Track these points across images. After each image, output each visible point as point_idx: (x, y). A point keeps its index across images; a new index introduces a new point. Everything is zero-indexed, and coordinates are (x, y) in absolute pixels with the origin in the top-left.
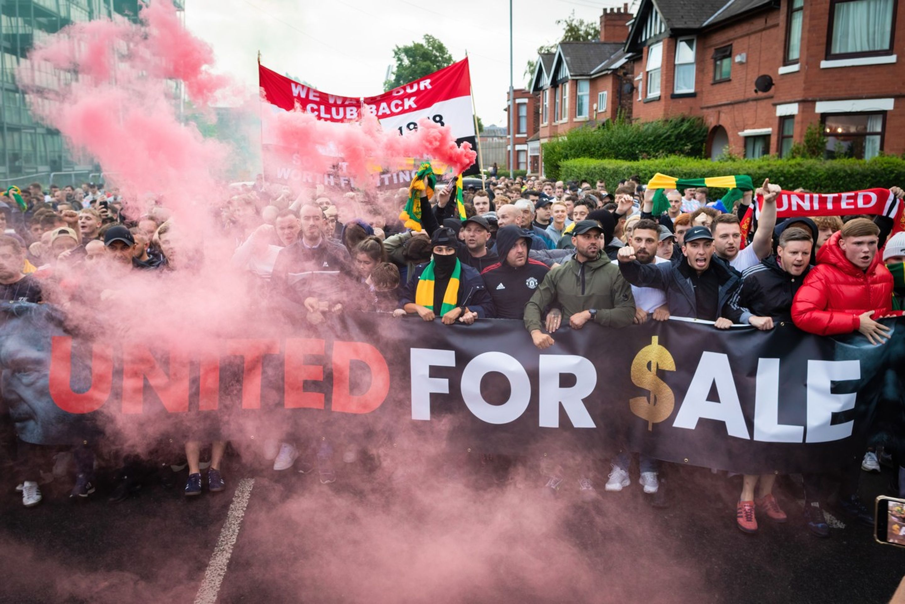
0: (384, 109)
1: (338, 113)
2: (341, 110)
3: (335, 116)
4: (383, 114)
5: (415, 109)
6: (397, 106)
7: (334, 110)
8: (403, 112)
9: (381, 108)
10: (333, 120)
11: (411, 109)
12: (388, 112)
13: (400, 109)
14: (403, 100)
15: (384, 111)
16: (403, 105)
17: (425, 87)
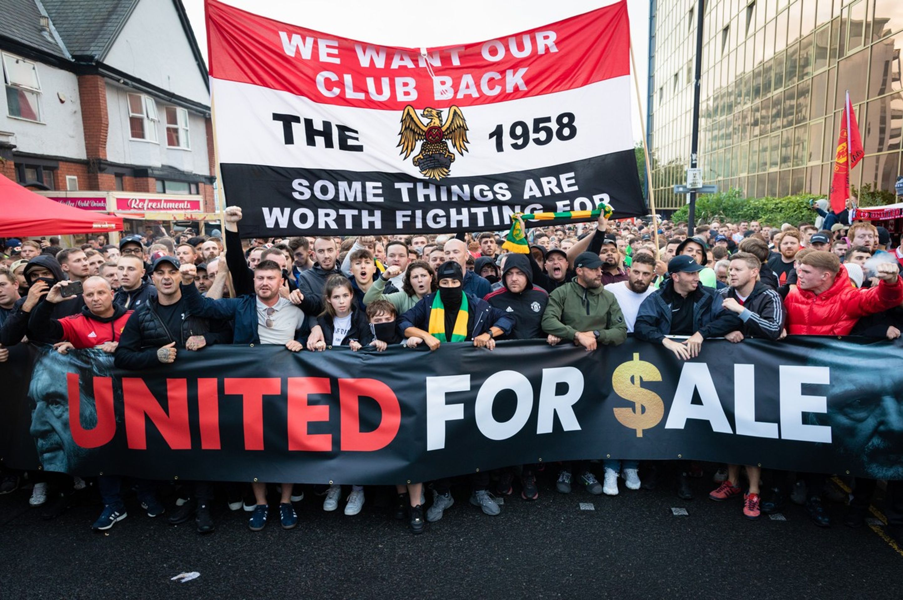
0: (467, 87)
1: (379, 91)
2: (385, 82)
3: (375, 97)
4: (465, 96)
5: (525, 95)
6: (492, 83)
7: (370, 82)
8: (504, 97)
9: (463, 85)
10: (369, 104)
11: (517, 94)
12: (476, 95)
13: (497, 90)
14: (503, 73)
15: (468, 92)
16: (502, 82)
17: (547, 49)
